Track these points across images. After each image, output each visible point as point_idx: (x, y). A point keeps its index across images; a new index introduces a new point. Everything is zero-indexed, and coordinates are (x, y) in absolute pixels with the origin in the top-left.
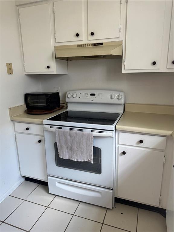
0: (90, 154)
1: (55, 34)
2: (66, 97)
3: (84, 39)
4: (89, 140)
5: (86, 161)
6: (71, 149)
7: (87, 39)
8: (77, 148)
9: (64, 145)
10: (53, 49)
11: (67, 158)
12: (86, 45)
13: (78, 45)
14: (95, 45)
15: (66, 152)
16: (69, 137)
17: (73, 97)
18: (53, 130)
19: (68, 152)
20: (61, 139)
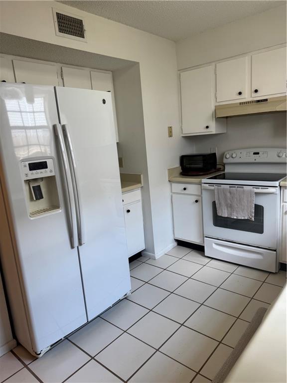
0: (251, 211)
1: (216, 94)
2: (224, 157)
3: (247, 97)
4: (251, 197)
5: (246, 218)
6: (230, 207)
7: (250, 96)
8: (237, 205)
9: (223, 203)
10: (213, 108)
11: (226, 216)
12: (248, 102)
13: (240, 103)
14: (258, 101)
15: (225, 209)
16: (228, 195)
17: (233, 157)
18: (212, 188)
19: (227, 209)
20: (220, 196)
